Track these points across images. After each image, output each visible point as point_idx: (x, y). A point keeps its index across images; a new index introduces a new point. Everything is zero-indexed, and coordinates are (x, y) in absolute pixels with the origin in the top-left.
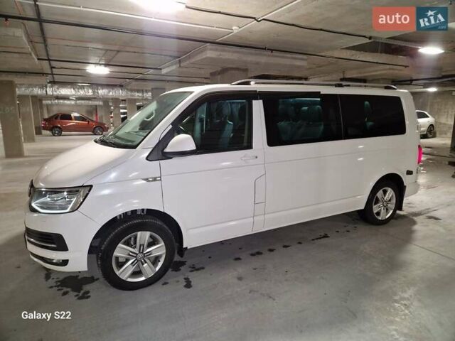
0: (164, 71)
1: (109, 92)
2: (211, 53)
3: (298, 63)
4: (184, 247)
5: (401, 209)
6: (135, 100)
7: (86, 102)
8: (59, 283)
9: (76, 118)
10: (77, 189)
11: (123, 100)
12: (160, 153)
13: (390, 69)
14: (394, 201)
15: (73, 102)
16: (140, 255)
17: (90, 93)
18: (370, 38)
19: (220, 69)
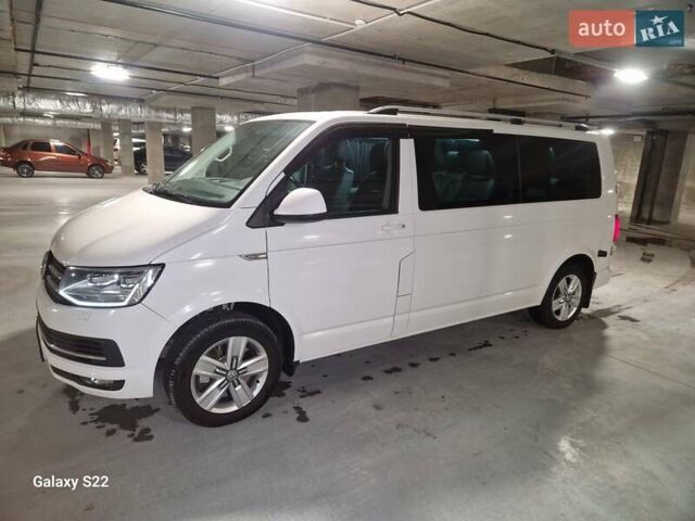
0: (224, 82)
1: (120, 109)
2: (310, 58)
3: (438, 82)
4: (295, 360)
5: (587, 306)
6: (160, 125)
7: (73, 123)
8: (96, 417)
9: (58, 149)
10: (139, 270)
11: (135, 123)
12: (266, 216)
13: (563, 99)
14: (579, 294)
15: (49, 123)
16: (233, 373)
17: (88, 108)
18: (553, 52)
19: (315, 84)
